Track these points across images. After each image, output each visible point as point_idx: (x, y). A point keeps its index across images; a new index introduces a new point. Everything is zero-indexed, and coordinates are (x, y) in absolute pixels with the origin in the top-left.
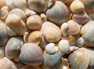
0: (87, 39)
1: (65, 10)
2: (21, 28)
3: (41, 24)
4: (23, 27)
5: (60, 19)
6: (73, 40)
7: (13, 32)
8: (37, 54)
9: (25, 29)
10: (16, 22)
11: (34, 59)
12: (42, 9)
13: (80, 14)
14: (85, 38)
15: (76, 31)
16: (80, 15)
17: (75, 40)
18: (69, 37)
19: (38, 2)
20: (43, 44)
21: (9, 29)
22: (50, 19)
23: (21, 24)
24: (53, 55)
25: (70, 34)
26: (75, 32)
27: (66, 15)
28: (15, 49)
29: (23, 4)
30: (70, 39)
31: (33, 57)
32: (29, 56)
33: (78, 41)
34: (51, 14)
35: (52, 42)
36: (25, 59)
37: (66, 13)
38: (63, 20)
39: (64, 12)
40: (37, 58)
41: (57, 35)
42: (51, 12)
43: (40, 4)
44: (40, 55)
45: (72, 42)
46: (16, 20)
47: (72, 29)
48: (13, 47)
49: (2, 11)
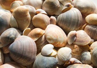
0: (95, 54)
1: (78, 17)
2: (25, 20)
3: (47, 23)
4: (27, 19)
5: (69, 25)
6: (77, 52)
7: (16, 22)
8: (30, 49)
9: (28, 22)
10: (22, 11)
11: (24, 54)
12: (54, 11)
13: (95, 26)
14: (93, 53)
15: (84, 42)
16: (95, 28)
17: (80, 52)
18: (74, 46)
19: (52, 2)
20: (42, 44)
21: (13, 18)
22: (59, 24)
23: (26, 16)
24: (47, 57)
25: (76, 43)
26: (82, 41)
27: (78, 23)
28: (8, 36)
29: (38, 3)
30: (74, 49)
31: (23, 51)
32: (20, 47)
33: (84, 55)
34: (62, 17)
35: (51, 44)
36: (13, 49)
37: (78, 20)
38: (73, 27)
39: (77, 18)
40: (27, 53)
41: (60, 37)
42: (62, 16)
43: (54, 5)
44: (32, 53)
45: (76, 53)
46: (23, 9)
47: (81, 38)
48: (8, 34)
49: (14, 3)
